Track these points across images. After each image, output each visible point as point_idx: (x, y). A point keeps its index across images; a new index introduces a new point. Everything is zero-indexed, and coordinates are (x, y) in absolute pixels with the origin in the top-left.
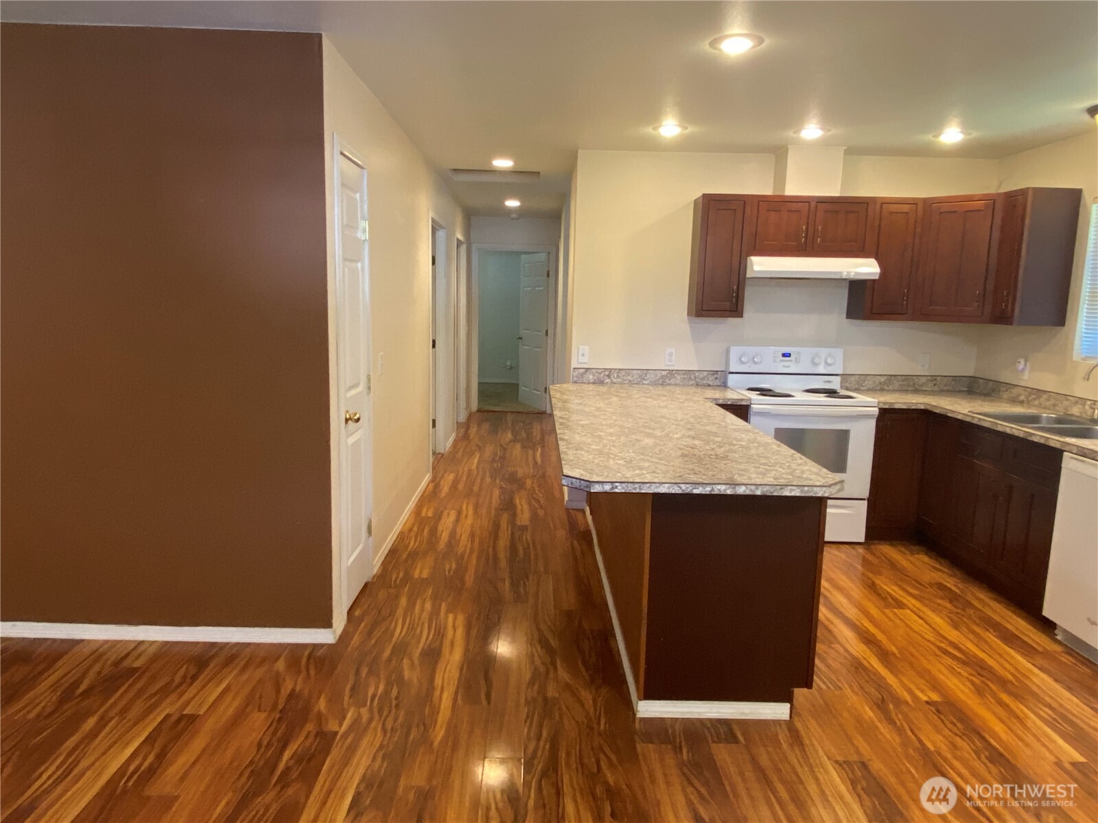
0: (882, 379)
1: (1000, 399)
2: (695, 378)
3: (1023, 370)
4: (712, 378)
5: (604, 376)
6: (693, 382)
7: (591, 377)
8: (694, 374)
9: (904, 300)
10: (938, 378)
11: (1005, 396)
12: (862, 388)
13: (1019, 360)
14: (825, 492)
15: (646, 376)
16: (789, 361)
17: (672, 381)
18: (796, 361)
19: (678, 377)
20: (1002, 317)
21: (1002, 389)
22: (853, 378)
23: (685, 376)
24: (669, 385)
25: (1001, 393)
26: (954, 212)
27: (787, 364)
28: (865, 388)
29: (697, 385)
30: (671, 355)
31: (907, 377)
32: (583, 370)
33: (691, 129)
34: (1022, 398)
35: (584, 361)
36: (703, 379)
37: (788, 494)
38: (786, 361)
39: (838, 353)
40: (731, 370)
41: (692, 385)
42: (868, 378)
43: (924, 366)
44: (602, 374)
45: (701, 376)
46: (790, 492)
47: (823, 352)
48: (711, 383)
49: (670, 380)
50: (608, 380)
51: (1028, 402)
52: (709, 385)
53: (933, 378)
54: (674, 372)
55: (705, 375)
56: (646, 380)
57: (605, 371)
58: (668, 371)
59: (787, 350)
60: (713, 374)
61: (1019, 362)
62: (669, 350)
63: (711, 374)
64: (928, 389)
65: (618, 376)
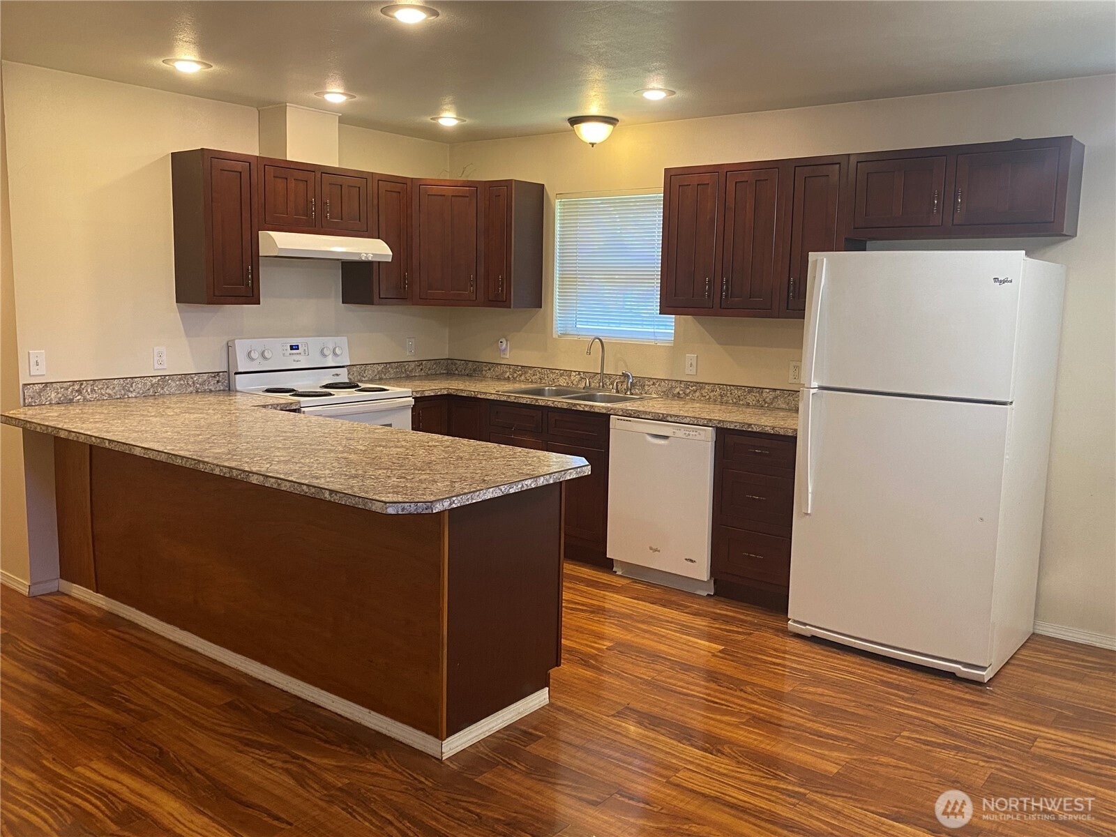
1: (484, 378)
2: (194, 383)
3: (505, 349)
4: (213, 381)
5: (72, 392)
6: (191, 389)
7: (53, 395)
8: (192, 378)
9: (405, 284)
10: (425, 363)
11: (489, 375)
12: (364, 379)
13: (500, 340)
15: (132, 386)
16: (296, 354)
17: (166, 390)
18: (304, 353)
19: (173, 384)
20: (498, 301)
21: (484, 368)
23: (182, 382)
24: (162, 395)
25: (485, 372)
26: (444, 195)
27: (296, 357)
28: (367, 379)
29: (197, 392)
30: (160, 355)
32: (41, 386)
34: (508, 374)
35: (40, 373)
36: (203, 383)
38: (294, 354)
39: (345, 342)
40: (240, 370)
41: (191, 392)
42: (369, 367)
43: (411, 352)
44: (70, 390)
45: (200, 380)
47: (330, 342)
49: (163, 388)
50: (78, 397)
52: (211, 391)
53: (420, 363)
54: (167, 377)
55: (205, 378)
56: (132, 392)
57: (73, 385)
58: (159, 378)
59: (294, 342)
60: (214, 377)
61: (501, 342)
62: (157, 349)
63: (212, 377)
64: (417, 374)
65: (93, 390)
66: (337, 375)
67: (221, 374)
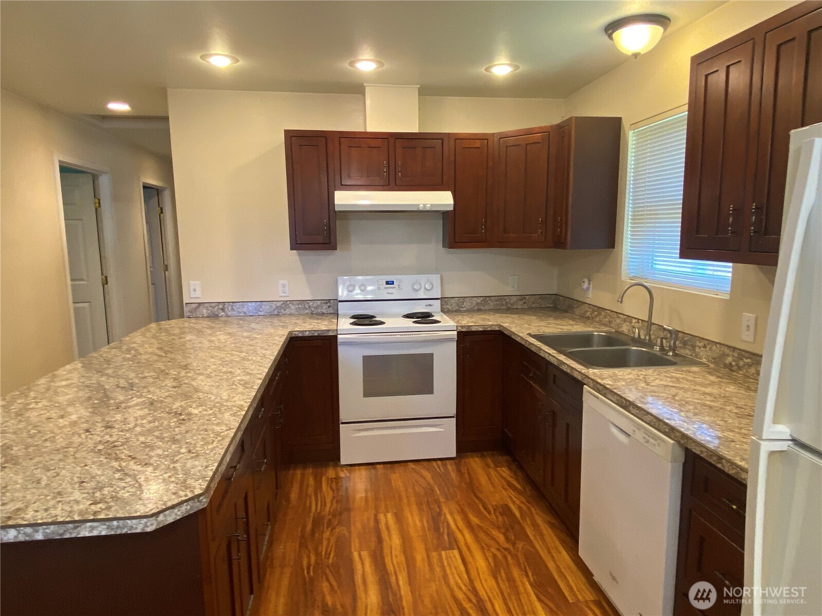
0: (479, 301)
2: (309, 307)
3: (588, 288)
4: (325, 306)
5: (218, 310)
6: (307, 311)
7: (205, 311)
8: (308, 303)
9: (482, 229)
10: (527, 297)
12: (462, 309)
13: (584, 280)
14: (146, 526)
15: (261, 308)
16: (392, 288)
17: (287, 311)
18: (399, 287)
19: (293, 307)
20: (559, 243)
21: (575, 306)
22: (453, 301)
23: (300, 306)
24: (285, 315)
25: (575, 310)
26: (519, 145)
27: (390, 291)
28: (464, 309)
29: (312, 314)
30: (284, 286)
31: (500, 298)
32: (196, 305)
33: (242, 63)
34: (588, 314)
35: (197, 296)
36: (317, 308)
37: (87, 534)
38: (390, 288)
39: (436, 279)
40: (341, 299)
41: (308, 314)
42: (467, 300)
43: (514, 287)
44: (216, 308)
45: (315, 305)
46: (91, 531)
47: (423, 278)
48: (325, 312)
49: (285, 310)
50: (222, 314)
51: (593, 318)
52: (323, 314)
53: (522, 297)
54: (288, 302)
55: (319, 304)
56: (261, 311)
57: (218, 305)
58: (282, 302)
59: (390, 278)
60: (326, 303)
61: (584, 282)
62: (282, 282)
63: (324, 303)
64: (518, 307)
65: (233, 309)
66: (430, 305)
67: (332, 301)
